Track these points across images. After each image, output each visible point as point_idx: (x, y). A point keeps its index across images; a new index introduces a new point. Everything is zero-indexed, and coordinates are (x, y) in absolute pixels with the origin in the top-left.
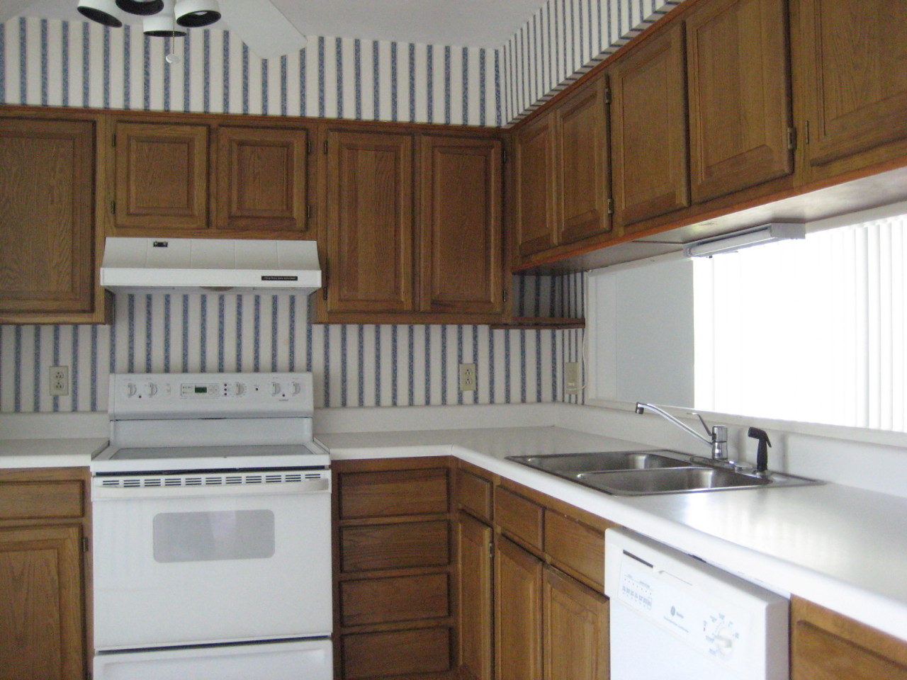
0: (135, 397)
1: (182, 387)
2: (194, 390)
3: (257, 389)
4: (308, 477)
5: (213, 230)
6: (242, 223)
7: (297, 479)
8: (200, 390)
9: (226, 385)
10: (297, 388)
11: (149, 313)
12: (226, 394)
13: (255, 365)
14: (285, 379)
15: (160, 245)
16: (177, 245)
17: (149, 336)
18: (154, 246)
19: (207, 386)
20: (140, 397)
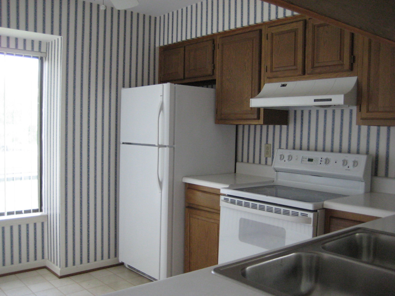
0: (283, 161)
1: (303, 158)
2: (307, 160)
3: (336, 162)
4: (302, 214)
5: (306, 76)
6: (318, 70)
7: (297, 215)
8: (310, 160)
9: (322, 159)
10: (355, 163)
11: (302, 119)
12: (321, 163)
13: (349, 149)
14: (351, 158)
15: (283, 85)
16: (291, 85)
17: (302, 131)
18: (281, 86)
19: (313, 158)
20: (285, 161)
